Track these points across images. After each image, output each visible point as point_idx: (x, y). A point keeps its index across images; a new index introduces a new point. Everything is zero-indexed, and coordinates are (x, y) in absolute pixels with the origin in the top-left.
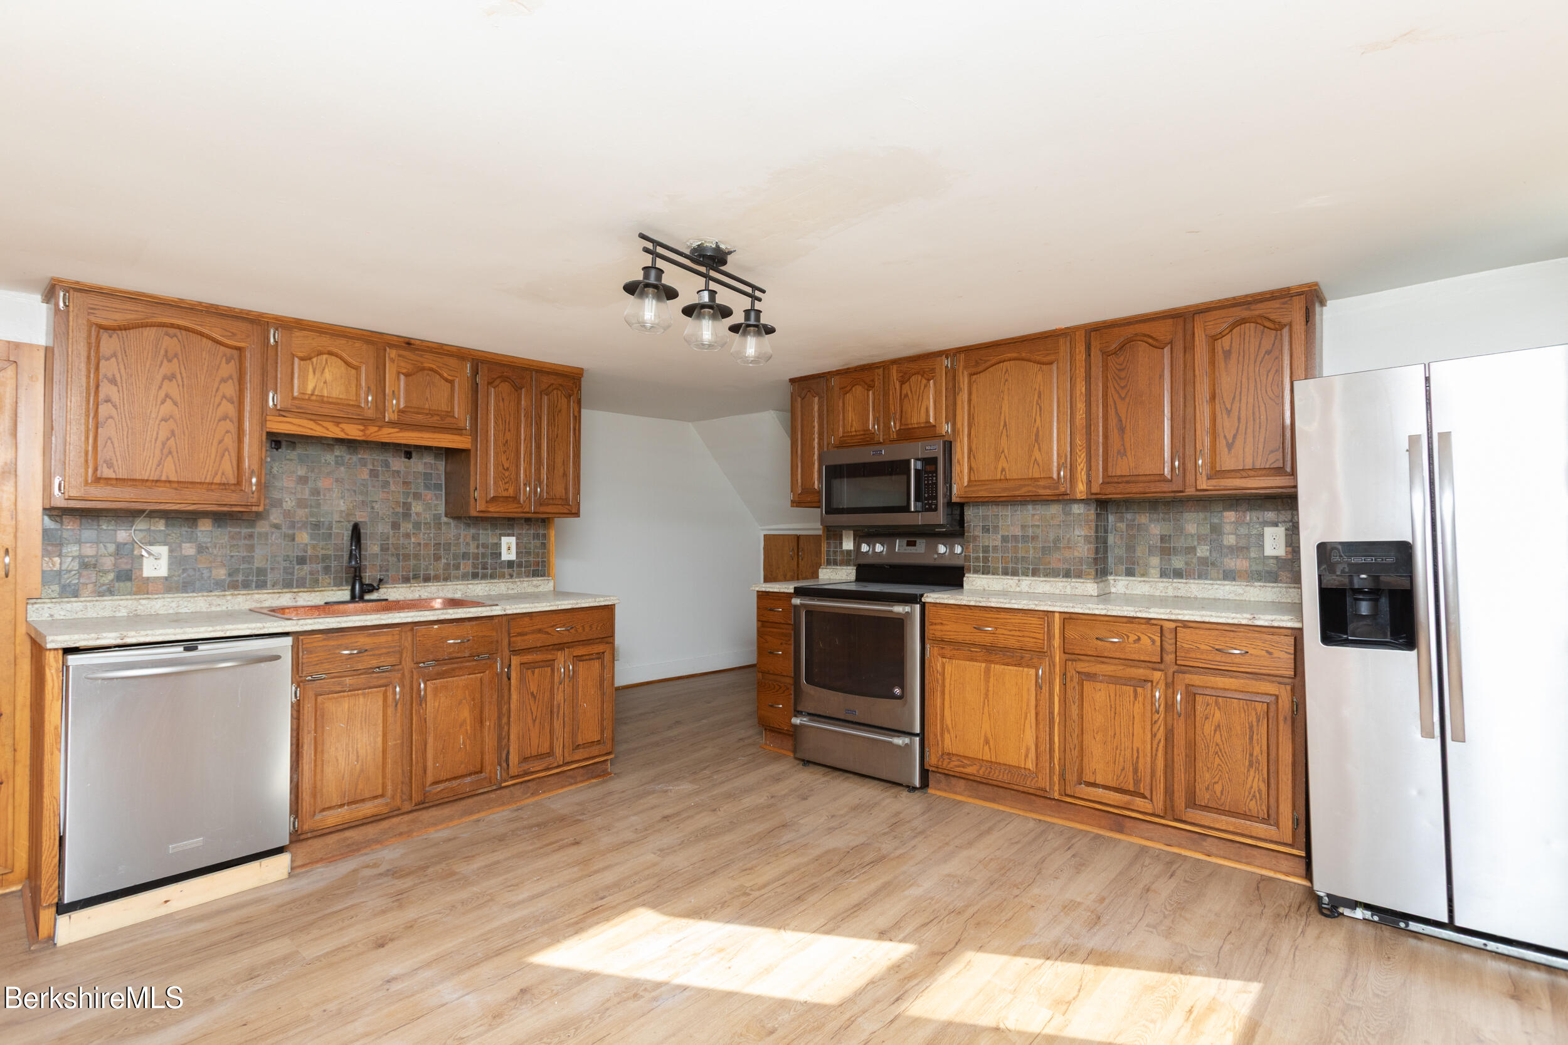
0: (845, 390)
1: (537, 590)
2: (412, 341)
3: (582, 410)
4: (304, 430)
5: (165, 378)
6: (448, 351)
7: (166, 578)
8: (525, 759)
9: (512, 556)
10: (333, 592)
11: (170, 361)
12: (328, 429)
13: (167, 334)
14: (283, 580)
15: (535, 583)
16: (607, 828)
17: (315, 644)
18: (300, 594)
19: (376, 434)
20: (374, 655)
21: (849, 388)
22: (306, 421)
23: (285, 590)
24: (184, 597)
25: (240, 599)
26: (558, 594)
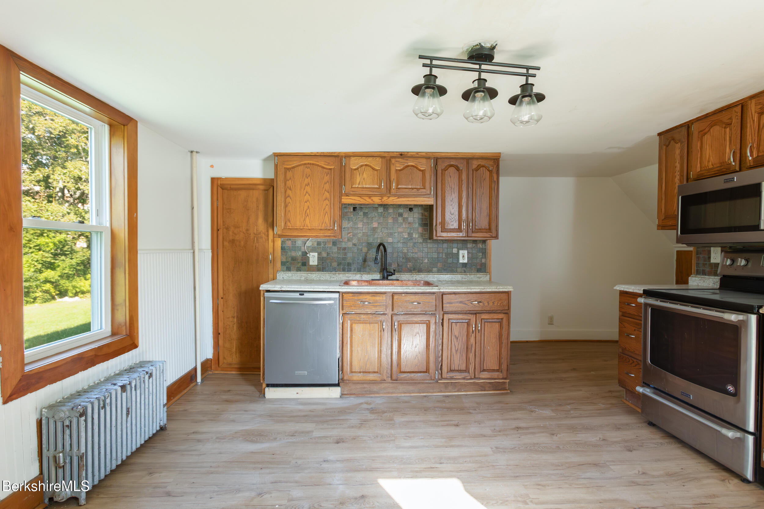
0: (703, 133)
1: (479, 280)
2: (403, 153)
3: (500, 178)
4: (356, 201)
5: (306, 185)
6: (421, 155)
7: (317, 265)
8: (451, 371)
9: (466, 261)
10: (377, 275)
11: (307, 178)
12: (366, 200)
13: (307, 167)
14: (358, 268)
15: (478, 276)
16: (479, 422)
17: (349, 298)
18: (364, 275)
19: (387, 200)
20: (374, 306)
21: (707, 130)
22: (357, 197)
23: (358, 273)
24: (322, 274)
25: (341, 275)
26: (490, 282)
